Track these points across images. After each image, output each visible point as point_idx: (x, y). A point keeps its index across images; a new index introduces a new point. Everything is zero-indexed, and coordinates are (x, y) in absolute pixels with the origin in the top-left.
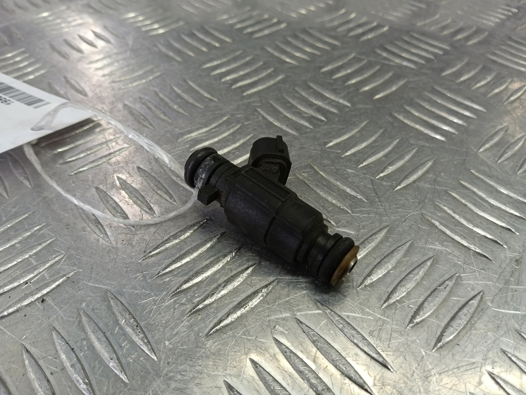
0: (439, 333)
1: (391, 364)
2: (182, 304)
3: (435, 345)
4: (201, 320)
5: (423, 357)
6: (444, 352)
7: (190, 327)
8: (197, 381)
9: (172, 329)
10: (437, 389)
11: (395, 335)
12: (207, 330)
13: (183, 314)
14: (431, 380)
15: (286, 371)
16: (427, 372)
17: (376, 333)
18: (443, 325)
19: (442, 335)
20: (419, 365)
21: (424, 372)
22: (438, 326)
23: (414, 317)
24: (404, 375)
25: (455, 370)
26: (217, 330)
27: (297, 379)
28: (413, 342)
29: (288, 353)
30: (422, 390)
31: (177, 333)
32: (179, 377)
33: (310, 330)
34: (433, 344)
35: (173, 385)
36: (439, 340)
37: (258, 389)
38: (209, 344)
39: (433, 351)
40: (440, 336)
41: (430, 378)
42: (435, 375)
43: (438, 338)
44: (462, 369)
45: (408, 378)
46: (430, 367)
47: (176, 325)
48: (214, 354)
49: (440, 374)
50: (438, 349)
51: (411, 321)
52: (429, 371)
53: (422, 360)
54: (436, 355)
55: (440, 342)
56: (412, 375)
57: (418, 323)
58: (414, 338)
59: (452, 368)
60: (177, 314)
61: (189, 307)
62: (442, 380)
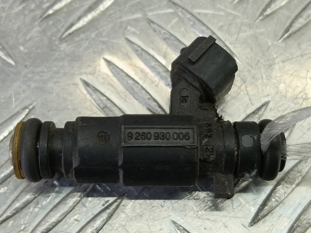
0: (288, 24)
1: (237, 55)
2: (32, 10)
3: (283, 35)
4: (53, 25)
5: (269, 48)
6: (290, 42)
7: (43, 32)
8: (55, 80)
9: (25, 34)
10: (278, 75)
11: (244, 28)
12: (60, 34)
13: (34, 19)
14: (274, 68)
15: (138, 68)
16: (271, 61)
17: (225, 28)
18: (293, 16)
19: (290, 26)
20: (264, 55)
21: (268, 60)
22: (289, 17)
23: (265, 10)
24: (249, 64)
25: (298, 58)
26: (70, 34)
27: (148, 73)
28: (261, 34)
29: (140, 51)
30: (264, 77)
31: (31, 39)
32: (37, 77)
33: (160, 29)
34: (280, 34)
35: (33, 85)
36: (287, 31)
37: (112, 83)
38: (64, 46)
39: (280, 41)
40: (288, 27)
41: (273, 66)
42: (278, 63)
43: (286, 29)
44: (305, 57)
45: (252, 67)
46: (275, 56)
47: (29, 31)
48: (68, 55)
49: (284, 62)
50: (285, 39)
51: (261, 14)
52: (274, 59)
53: (267, 50)
54: (283, 45)
55: (287, 32)
56: (257, 64)
57: (268, 16)
58: (262, 30)
59: (296, 56)
60: (28, 20)
61: (39, 12)
62: (284, 67)
